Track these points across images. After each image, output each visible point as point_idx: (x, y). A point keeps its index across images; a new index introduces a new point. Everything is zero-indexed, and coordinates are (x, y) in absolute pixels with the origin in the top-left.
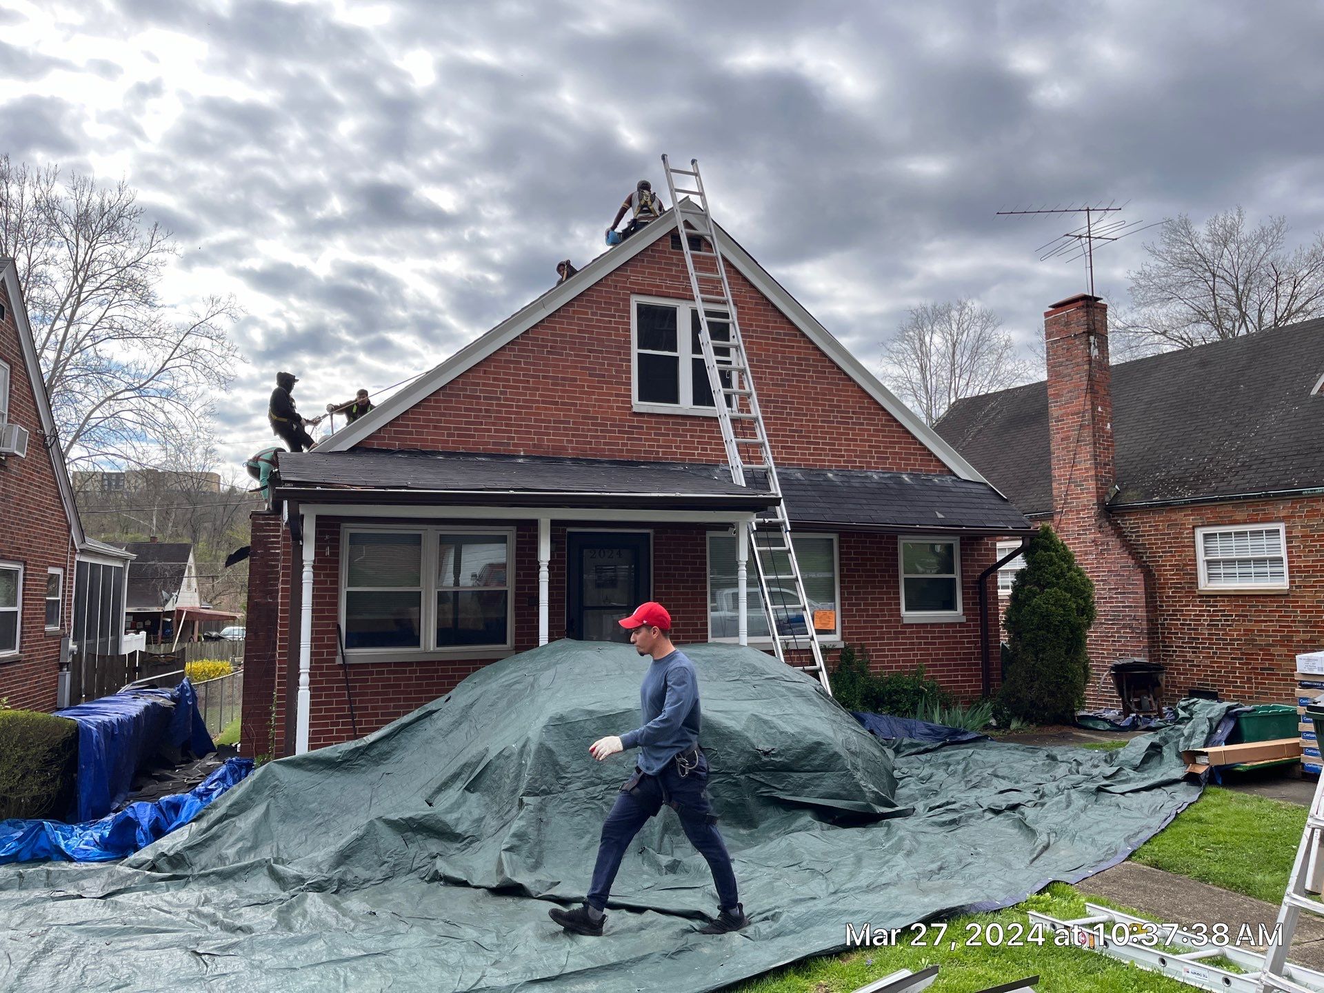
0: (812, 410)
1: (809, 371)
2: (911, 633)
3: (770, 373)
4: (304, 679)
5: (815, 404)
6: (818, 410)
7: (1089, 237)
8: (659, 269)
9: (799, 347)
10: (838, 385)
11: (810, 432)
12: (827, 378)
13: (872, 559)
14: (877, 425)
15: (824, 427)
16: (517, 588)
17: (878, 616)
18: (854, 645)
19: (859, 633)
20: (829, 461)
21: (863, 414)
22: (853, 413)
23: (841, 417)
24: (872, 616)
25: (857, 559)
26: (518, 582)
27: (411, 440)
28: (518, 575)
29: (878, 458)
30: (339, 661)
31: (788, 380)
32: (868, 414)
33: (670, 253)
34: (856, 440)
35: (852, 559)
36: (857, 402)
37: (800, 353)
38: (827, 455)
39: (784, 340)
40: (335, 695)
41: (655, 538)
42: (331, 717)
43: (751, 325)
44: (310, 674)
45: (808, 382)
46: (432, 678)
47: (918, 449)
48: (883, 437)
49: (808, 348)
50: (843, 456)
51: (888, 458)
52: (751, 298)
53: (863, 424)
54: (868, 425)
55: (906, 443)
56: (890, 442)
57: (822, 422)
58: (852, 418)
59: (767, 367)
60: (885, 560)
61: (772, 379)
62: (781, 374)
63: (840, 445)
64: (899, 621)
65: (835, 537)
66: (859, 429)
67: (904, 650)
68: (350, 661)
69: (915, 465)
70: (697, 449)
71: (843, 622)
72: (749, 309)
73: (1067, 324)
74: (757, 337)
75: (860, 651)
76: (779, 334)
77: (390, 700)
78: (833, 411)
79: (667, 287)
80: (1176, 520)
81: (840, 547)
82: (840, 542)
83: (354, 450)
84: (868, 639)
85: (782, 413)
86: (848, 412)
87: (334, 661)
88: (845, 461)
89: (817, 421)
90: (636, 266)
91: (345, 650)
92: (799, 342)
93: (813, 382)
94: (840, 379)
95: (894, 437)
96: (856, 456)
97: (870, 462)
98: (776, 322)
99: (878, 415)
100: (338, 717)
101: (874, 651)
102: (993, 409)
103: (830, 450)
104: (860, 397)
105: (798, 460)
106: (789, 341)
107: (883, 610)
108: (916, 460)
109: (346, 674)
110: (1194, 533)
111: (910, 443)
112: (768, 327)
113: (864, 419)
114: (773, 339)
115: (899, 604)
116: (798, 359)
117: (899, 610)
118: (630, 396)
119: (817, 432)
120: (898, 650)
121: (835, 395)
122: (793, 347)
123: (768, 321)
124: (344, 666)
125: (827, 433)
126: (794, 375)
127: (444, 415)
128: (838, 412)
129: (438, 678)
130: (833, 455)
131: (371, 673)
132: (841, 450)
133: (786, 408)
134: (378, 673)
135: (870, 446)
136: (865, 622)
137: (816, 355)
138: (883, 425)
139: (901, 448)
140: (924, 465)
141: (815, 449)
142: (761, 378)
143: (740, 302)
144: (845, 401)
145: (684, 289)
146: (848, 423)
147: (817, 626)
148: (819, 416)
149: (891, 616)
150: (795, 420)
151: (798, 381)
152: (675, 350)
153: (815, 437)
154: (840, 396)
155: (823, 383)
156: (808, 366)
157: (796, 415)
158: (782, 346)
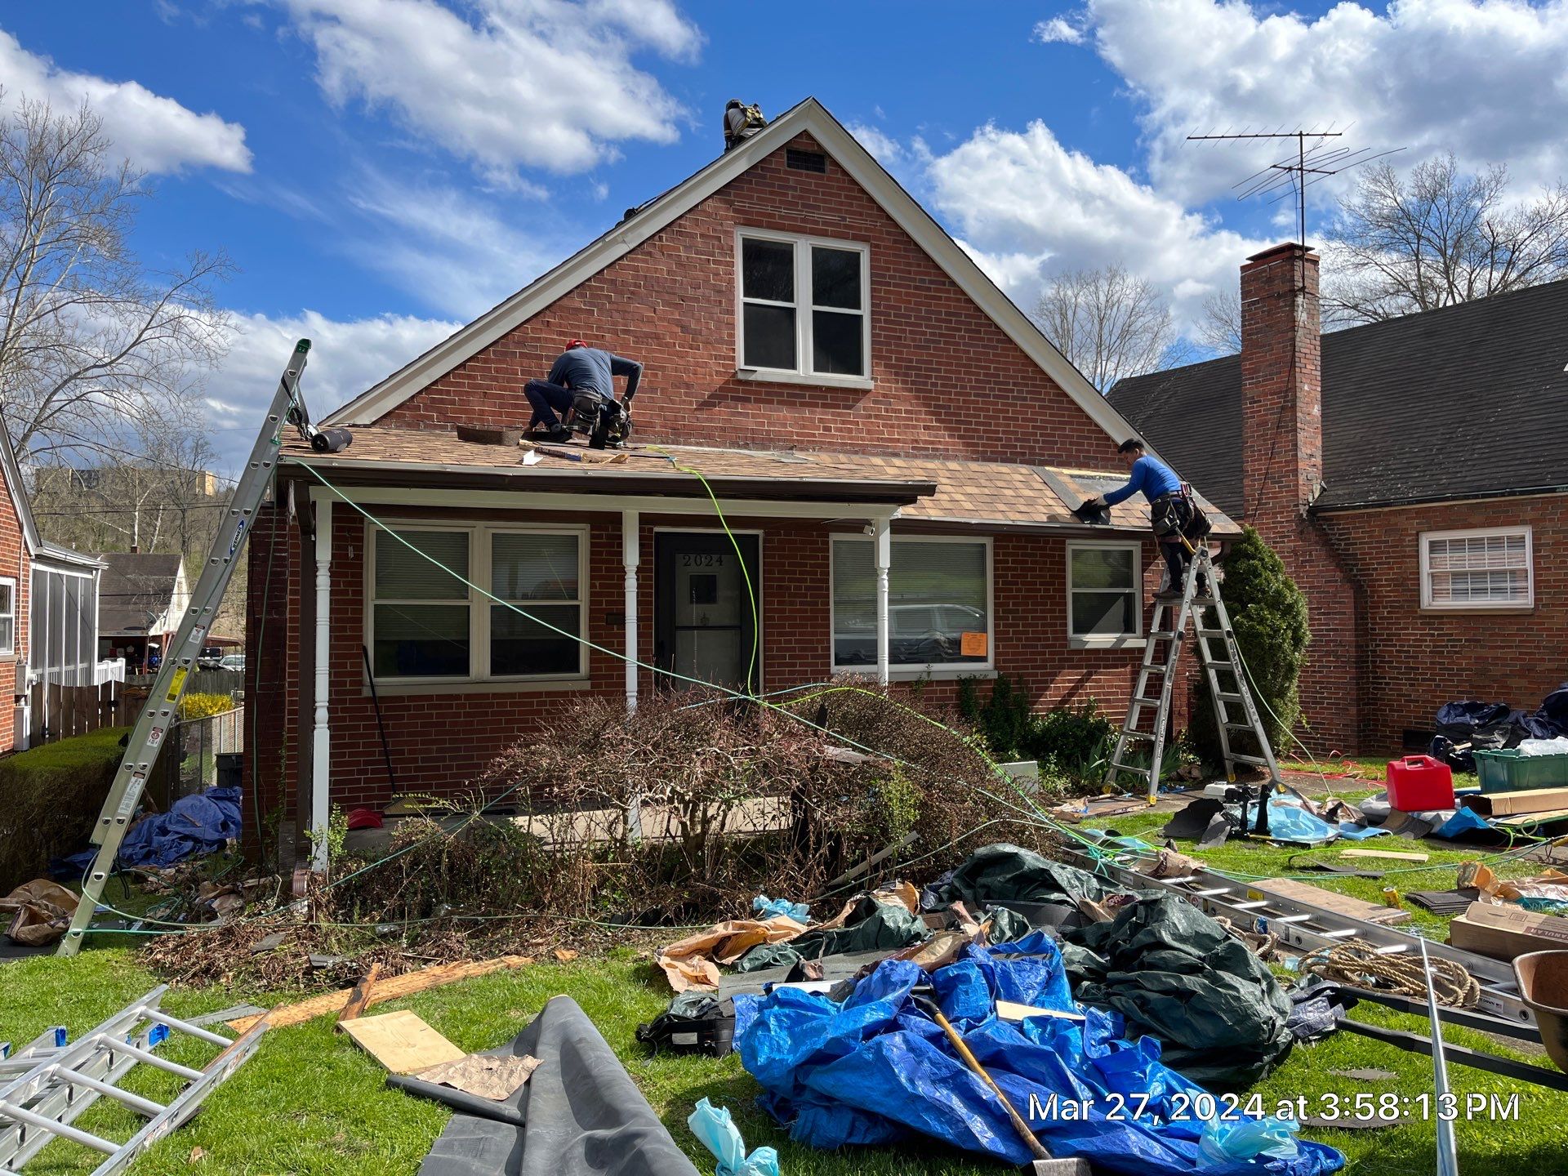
0: (963, 380)
1: (959, 330)
2: (1080, 660)
3: (911, 332)
4: (322, 715)
5: (966, 373)
6: (970, 381)
7: (1301, 169)
8: (772, 193)
9: (947, 299)
10: (995, 348)
11: (960, 408)
12: (982, 339)
13: (1034, 569)
14: (1043, 400)
15: (977, 402)
16: (592, 603)
17: (1039, 639)
18: (1011, 675)
19: (1017, 661)
21: (1026, 385)
22: (1015, 384)
23: (999, 390)
24: (1034, 639)
25: (1015, 569)
26: (592, 594)
28: (592, 586)
29: (1043, 442)
30: (366, 692)
31: (934, 342)
32: (1032, 386)
33: (786, 172)
34: (1017, 419)
35: (1009, 569)
36: (1019, 371)
37: (949, 306)
39: (929, 289)
40: (362, 736)
41: (765, 541)
42: (358, 763)
43: (888, 269)
44: (329, 709)
45: (958, 344)
46: (486, 714)
47: (1093, 431)
48: (1051, 415)
49: (958, 300)
50: (1000, 439)
51: (1056, 443)
52: (888, 233)
53: (1025, 399)
54: (1032, 399)
55: (1078, 424)
56: (1060, 422)
57: (976, 395)
58: (1012, 391)
59: (907, 324)
60: (1050, 570)
61: (914, 340)
62: (924, 333)
63: (997, 425)
64: (1065, 646)
65: (988, 542)
66: (1021, 406)
67: (1069, 681)
68: (380, 692)
69: (1089, 451)
70: (817, 428)
71: (996, 647)
72: (886, 247)
73: (1270, 280)
74: (896, 285)
75: (1017, 682)
76: (923, 281)
77: (434, 742)
78: (989, 382)
79: (781, 217)
80: (1396, 524)
81: (996, 554)
82: (995, 547)
84: (1026, 668)
85: (925, 384)
86: (1008, 384)
87: (359, 692)
88: (1003, 446)
89: (969, 394)
90: (742, 189)
91: (375, 680)
92: (948, 291)
93: (965, 344)
94: (998, 341)
95: (1063, 416)
96: (1017, 440)
97: (1034, 448)
98: (919, 266)
99: (1045, 387)
100: (366, 763)
101: (1034, 682)
102: (1164, 391)
103: (985, 431)
104: (1023, 365)
105: (946, 443)
106: (937, 290)
107: (1045, 632)
108: (1090, 445)
109: (377, 709)
110: (1417, 540)
111: (1083, 424)
112: (909, 272)
113: (1028, 392)
114: (916, 288)
115: (1065, 625)
116: (947, 314)
117: (1065, 632)
118: (733, 359)
119: (969, 409)
120: (1063, 682)
121: (992, 362)
122: (940, 298)
123: (909, 265)
124: (373, 699)
125: (981, 409)
126: (941, 335)
127: (495, 378)
128: (996, 383)
129: (494, 714)
130: (988, 439)
131: (408, 708)
132: (997, 432)
133: (930, 377)
134: (416, 708)
135: (1033, 427)
136: (1024, 646)
137: (969, 309)
138: (1050, 401)
139: (1072, 430)
140: (1100, 452)
141: (966, 430)
142: (900, 338)
143: (875, 238)
144: (1004, 370)
145: (804, 220)
146: (1007, 398)
147: (965, 652)
148: (972, 388)
149: (1055, 639)
150: (942, 393)
151: (946, 343)
152: (791, 300)
153: (966, 415)
154: (998, 363)
155: (977, 346)
156: (959, 323)
157: (943, 386)
158: (926, 296)
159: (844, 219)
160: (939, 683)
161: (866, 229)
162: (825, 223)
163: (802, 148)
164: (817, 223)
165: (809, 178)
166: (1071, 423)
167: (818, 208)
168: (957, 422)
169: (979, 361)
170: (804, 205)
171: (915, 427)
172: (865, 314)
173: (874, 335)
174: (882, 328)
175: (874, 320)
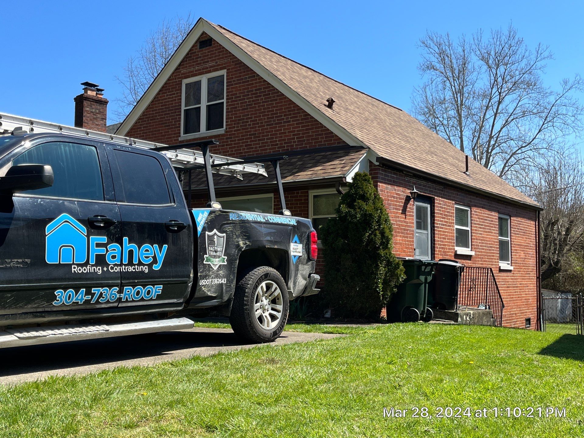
0: (261, 119)
3: (241, 103)
8: (194, 62)
9: (256, 83)
10: (277, 100)
11: (260, 133)
14: (298, 120)
20: (270, 149)
21: (290, 114)
22: (285, 115)
31: (250, 105)
32: (294, 114)
33: (198, 52)
34: (285, 133)
35: (279, 208)
37: (256, 86)
38: (269, 146)
39: (248, 81)
43: (233, 78)
45: (260, 103)
48: (302, 127)
49: (260, 82)
50: (277, 144)
51: (304, 141)
52: (233, 62)
53: (289, 121)
54: (293, 121)
55: (316, 128)
56: (307, 130)
57: (267, 125)
58: (283, 119)
60: (299, 207)
61: (241, 106)
62: (246, 102)
63: (276, 138)
69: (321, 142)
72: (232, 69)
74: (236, 84)
76: (246, 78)
79: (196, 71)
82: (274, 198)
85: (247, 125)
86: (281, 116)
88: (278, 148)
89: (264, 126)
90: (184, 65)
94: (278, 96)
95: (308, 126)
96: (285, 143)
97: (293, 146)
98: (244, 72)
99: (299, 113)
103: (270, 142)
104: (289, 105)
105: (253, 151)
108: (322, 138)
111: (319, 127)
112: (242, 76)
113: (291, 118)
114: (243, 82)
118: (179, 133)
119: (264, 133)
122: (253, 84)
123: (241, 73)
126: (254, 101)
128: (276, 117)
130: (272, 145)
133: (248, 122)
135: (293, 135)
137: (264, 85)
138: (302, 119)
139: (313, 132)
140: (327, 141)
141: (262, 143)
142: (236, 107)
143: (228, 66)
144: (279, 110)
145: (203, 69)
146: (281, 123)
148: (265, 122)
150: (253, 128)
151: (255, 104)
152: (200, 104)
153: (263, 136)
154: (277, 107)
155: (268, 101)
156: (260, 93)
157: (253, 124)
158: (247, 85)
159: (217, 62)
161: (225, 64)
162: (211, 67)
163: (204, 39)
164: (207, 68)
165: (206, 50)
166: (312, 129)
167: (208, 62)
168: (259, 140)
169: (269, 108)
170: (204, 63)
171: (241, 146)
172: (225, 101)
173: (227, 109)
174: (230, 105)
175: (227, 102)
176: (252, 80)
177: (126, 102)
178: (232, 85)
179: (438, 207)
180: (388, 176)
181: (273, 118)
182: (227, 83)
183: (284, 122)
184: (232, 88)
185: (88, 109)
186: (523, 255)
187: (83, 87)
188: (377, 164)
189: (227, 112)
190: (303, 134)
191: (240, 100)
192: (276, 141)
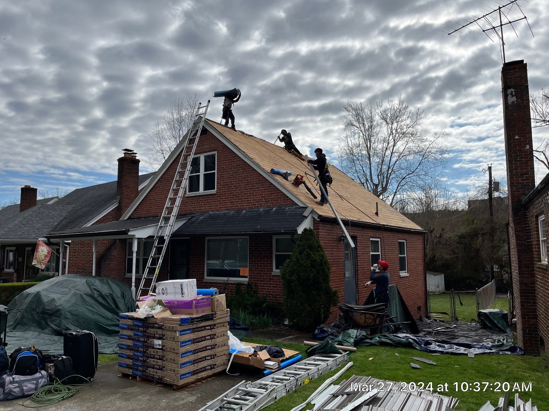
0: (240, 185)
1: (240, 170)
2: (276, 279)
3: (226, 174)
5: (241, 183)
6: (243, 185)
9: (237, 161)
10: (250, 173)
11: (239, 195)
12: (247, 171)
13: (261, 246)
14: (265, 187)
15: (245, 192)
17: (263, 271)
18: (252, 283)
19: (255, 278)
20: (246, 205)
21: (260, 183)
22: (256, 184)
23: (251, 186)
24: (260, 271)
25: (255, 246)
27: (139, 214)
29: (265, 201)
31: (233, 175)
32: (262, 183)
34: (257, 195)
35: (253, 246)
36: (257, 179)
37: (237, 163)
38: (245, 203)
39: (231, 159)
43: (221, 157)
45: (239, 174)
48: (268, 192)
50: (251, 203)
51: (269, 201)
52: (221, 146)
53: (259, 188)
54: (261, 188)
55: (277, 193)
56: (271, 194)
57: (244, 189)
58: (255, 186)
60: (267, 246)
61: (227, 176)
62: (230, 173)
63: (250, 198)
64: (271, 274)
65: (248, 237)
66: (258, 190)
67: (273, 287)
69: (280, 202)
70: (203, 207)
71: (249, 273)
72: (221, 150)
74: (223, 161)
75: (255, 286)
76: (230, 157)
79: (197, 151)
81: (249, 241)
82: (249, 239)
83: (128, 219)
84: (258, 281)
85: (230, 189)
86: (254, 184)
88: (252, 205)
89: (242, 190)
94: (251, 170)
95: (272, 191)
96: (256, 202)
98: (229, 153)
99: (265, 182)
101: (260, 286)
103: (246, 201)
104: (259, 176)
105: (235, 206)
107: (265, 269)
108: (281, 200)
111: (279, 193)
112: (226, 156)
113: (260, 186)
114: (228, 160)
115: (272, 266)
116: (236, 165)
117: (272, 269)
119: (242, 194)
120: (271, 287)
121: (249, 178)
122: (234, 161)
123: (226, 154)
125: (246, 194)
126: (235, 173)
127: (145, 206)
128: (250, 184)
130: (248, 203)
133: (231, 187)
135: (262, 197)
136: (257, 273)
137: (242, 162)
138: (268, 187)
140: (284, 202)
141: (241, 201)
142: (223, 176)
143: (218, 149)
144: (252, 179)
145: (201, 150)
146: (253, 188)
147: (241, 274)
148: (243, 187)
149: (268, 271)
150: (234, 191)
151: (236, 175)
152: (199, 172)
153: (241, 196)
154: (251, 177)
155: (245, 174)
156: (240, 167)
157: (235, 188)
158: (231, 162)
159: (210, 146)
160: (232, 284)
161: (216, 147)
162: (206, 149)
165: (203, 137)
166: (274, 193)
168: (239, 199)
169: (245, 178)
170: (202, 145)
171: (227, 203)
172: (216, 171)
173: (217, 177)
174: (219, 175)
175: (217, 173)
176: (234, 159)
177: (155, 150)
178: (221, 161)
179: (359, 242)
180: (326, 227)
181: (248, 185)
182: (217, 160)
183: (256, 188)
184: (221, 163)
185: (126, 167)
186: (415, 265)
187: (124, 152)
188: (319, 220)
189: (217, 179)
190: (268, 196)
191: (226, 172)
192: (250, 200)
